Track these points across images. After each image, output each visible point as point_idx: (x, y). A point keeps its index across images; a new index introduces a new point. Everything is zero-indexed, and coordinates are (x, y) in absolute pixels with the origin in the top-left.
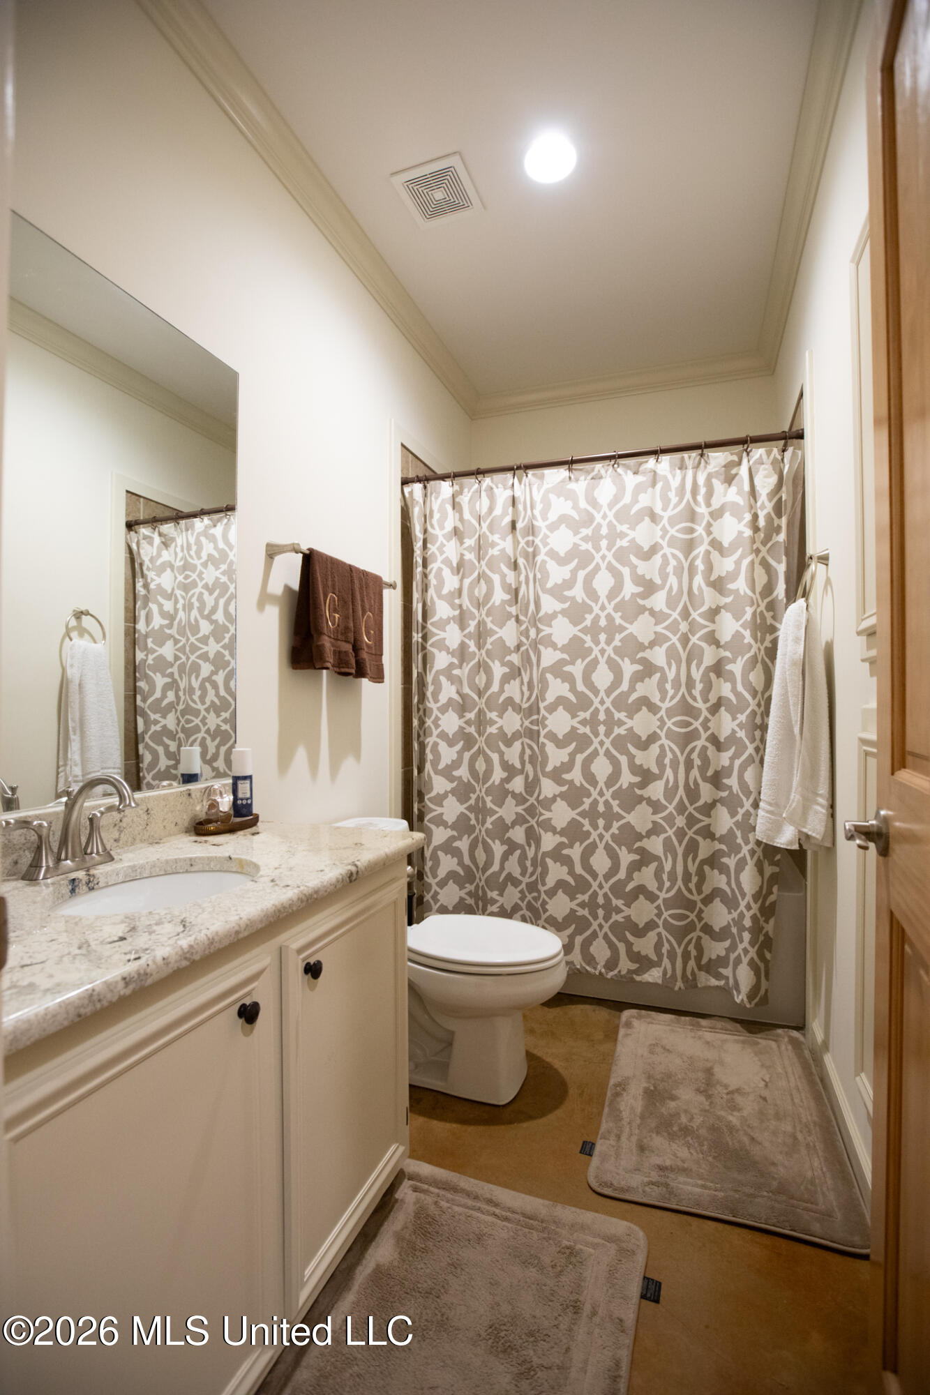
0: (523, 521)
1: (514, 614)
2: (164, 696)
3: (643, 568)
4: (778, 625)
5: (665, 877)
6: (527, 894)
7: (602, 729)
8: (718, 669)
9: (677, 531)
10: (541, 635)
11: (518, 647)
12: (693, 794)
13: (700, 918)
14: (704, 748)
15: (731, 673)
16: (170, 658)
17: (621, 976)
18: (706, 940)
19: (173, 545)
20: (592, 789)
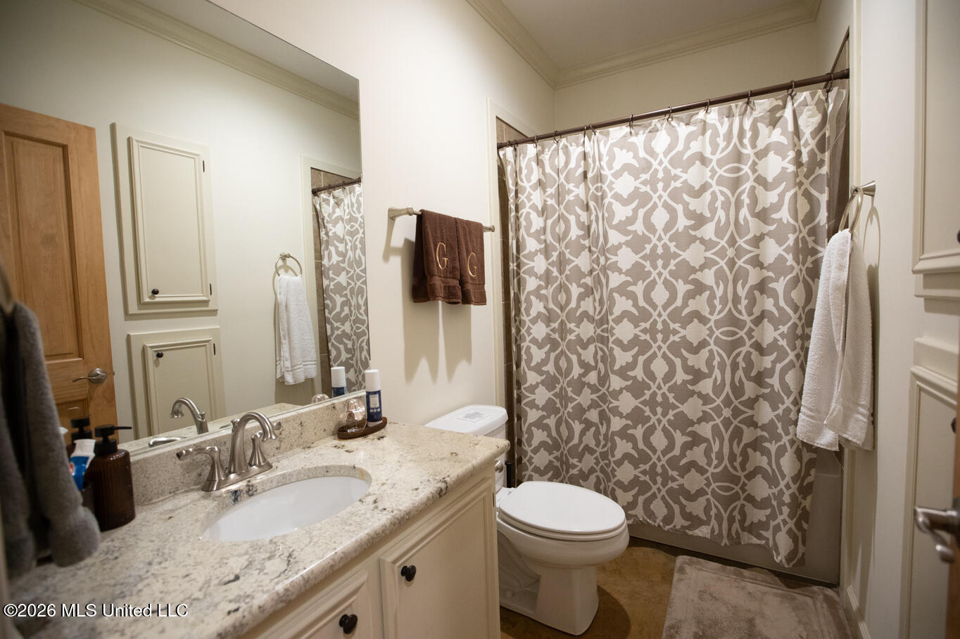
0: (593, 171)
1: (588, 246)
2: (342, 310)
3: (694, 204)
4: (820, 248)
5: (713, 456)
6: (600, 460)
7: (660, 336)
8: (762, 287)
9: (725, 171)
10: (608, 263)
11: (591, 272)
12: (738, 390)
13: (744, 490)
14: (749, 353)
15: (774, 290)
16: (345, 284)
17: (676, 530)
18: (749, 507)
19: (342, 205)
20: (651, 383)
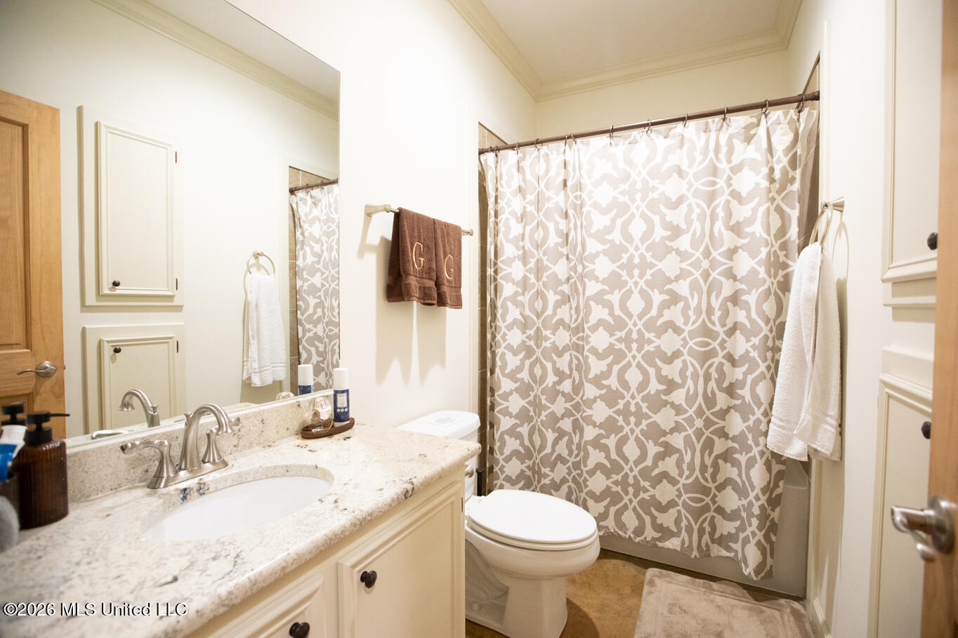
0: (573, 180)
1: (565, 253)
2: (315, 312)
3: (671, 216)
4: (790, 263)
5: (685, 467)
6: (572, 470)
7: (634, 346)
8: (734, 299)
9: (702, 184)
10: (586, 271)
11: (568, 279)
12: (710, 401)
13: (714, 502)
14: (721, 364)
15: (747, 302)
16: (319, 285)
17: (647, 542)
18: (718, 519)
19: (320, 204)
20: (625, 393)
